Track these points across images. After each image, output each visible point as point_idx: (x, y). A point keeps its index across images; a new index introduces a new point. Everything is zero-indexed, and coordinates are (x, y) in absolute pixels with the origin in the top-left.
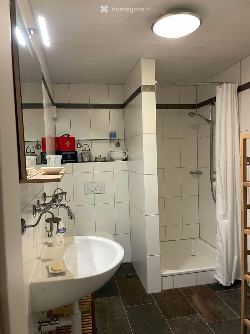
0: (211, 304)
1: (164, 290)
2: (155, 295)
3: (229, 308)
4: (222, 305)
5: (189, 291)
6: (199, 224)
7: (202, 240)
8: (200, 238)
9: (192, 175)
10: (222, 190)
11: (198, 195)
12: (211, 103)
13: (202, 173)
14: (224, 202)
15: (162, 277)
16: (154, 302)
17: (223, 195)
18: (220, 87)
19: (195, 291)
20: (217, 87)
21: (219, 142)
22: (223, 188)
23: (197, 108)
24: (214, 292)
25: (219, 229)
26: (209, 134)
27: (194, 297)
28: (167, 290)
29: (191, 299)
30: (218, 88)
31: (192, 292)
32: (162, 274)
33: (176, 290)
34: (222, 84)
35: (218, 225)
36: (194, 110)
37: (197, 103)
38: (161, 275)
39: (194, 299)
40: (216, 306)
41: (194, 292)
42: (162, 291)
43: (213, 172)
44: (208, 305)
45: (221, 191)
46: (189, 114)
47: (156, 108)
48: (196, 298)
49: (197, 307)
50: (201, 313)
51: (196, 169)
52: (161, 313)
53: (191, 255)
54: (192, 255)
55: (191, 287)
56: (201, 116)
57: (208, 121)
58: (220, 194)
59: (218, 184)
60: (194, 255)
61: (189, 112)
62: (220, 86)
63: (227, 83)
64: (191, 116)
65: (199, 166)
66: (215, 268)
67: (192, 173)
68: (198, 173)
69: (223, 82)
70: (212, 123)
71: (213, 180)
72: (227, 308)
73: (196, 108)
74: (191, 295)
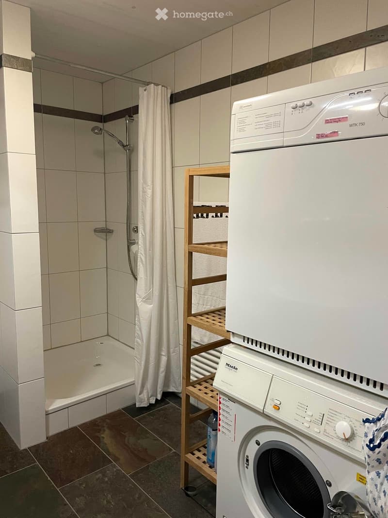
0: (131, 440)
1: (52, 436)
2: (36, 449)
3: (158, 440)
4: (148, 437)
5: (94, 426)
6: (107, 313)
7: (112, 337)
8: (108, 335)
9: (95, 234)
10: (146, 258)
11: (107, 268)
12: (127, 116)
13: (113, 231)
14: (147, 277)
15: (47, 414)
16: (35, 462)
17: (146, 266)
18: (145, 90)
19: (105, 425)
20: (140, 88)
21: (142, 181)
22: (148, 254)
23: (104, 122)
24: (134, 419)
25: (139, 318)
26: (125, 168)
27: (102, 435)
28: (58, 434)
29: (98, 440)
30: (141, 90)
31: (100, 428)
32: (47, 410)
33: (74, 430)
34: (148, 85)
35: (137, 313)
36: (100, 125)
37: (104, 114)
38: (46, 412)
39: (103, 438)
40: (139, 441)
41: (104, 427)
42: (47, 438)
43: (132, 230)
44: (126, 442)
45: (144, 260)
46: (93, 130)
47: (34, 111)
48: (106, 437)
49: (111, 450)
50: (117, 459)
51: (102, 225)
52: (49, 479)
53: (95, 364)
54: (97, 365)
55: (97, 419)
56: (112, 136)
57: (124, 146)
58: (143, 264)
59: (140, 249)
60: (99, 365)
61: (92, 127)
62: (145, 88)
63: (157, 85)
64: (96, 133)
65: (107, 220)
66: (134, 381)
67: (96, 231)
68: (106, 231)
69: (149, 83)
70: (129, 149)
71: (131, 243)
72: (155, 440)
73: (102, 122)
74: (99, 432)
